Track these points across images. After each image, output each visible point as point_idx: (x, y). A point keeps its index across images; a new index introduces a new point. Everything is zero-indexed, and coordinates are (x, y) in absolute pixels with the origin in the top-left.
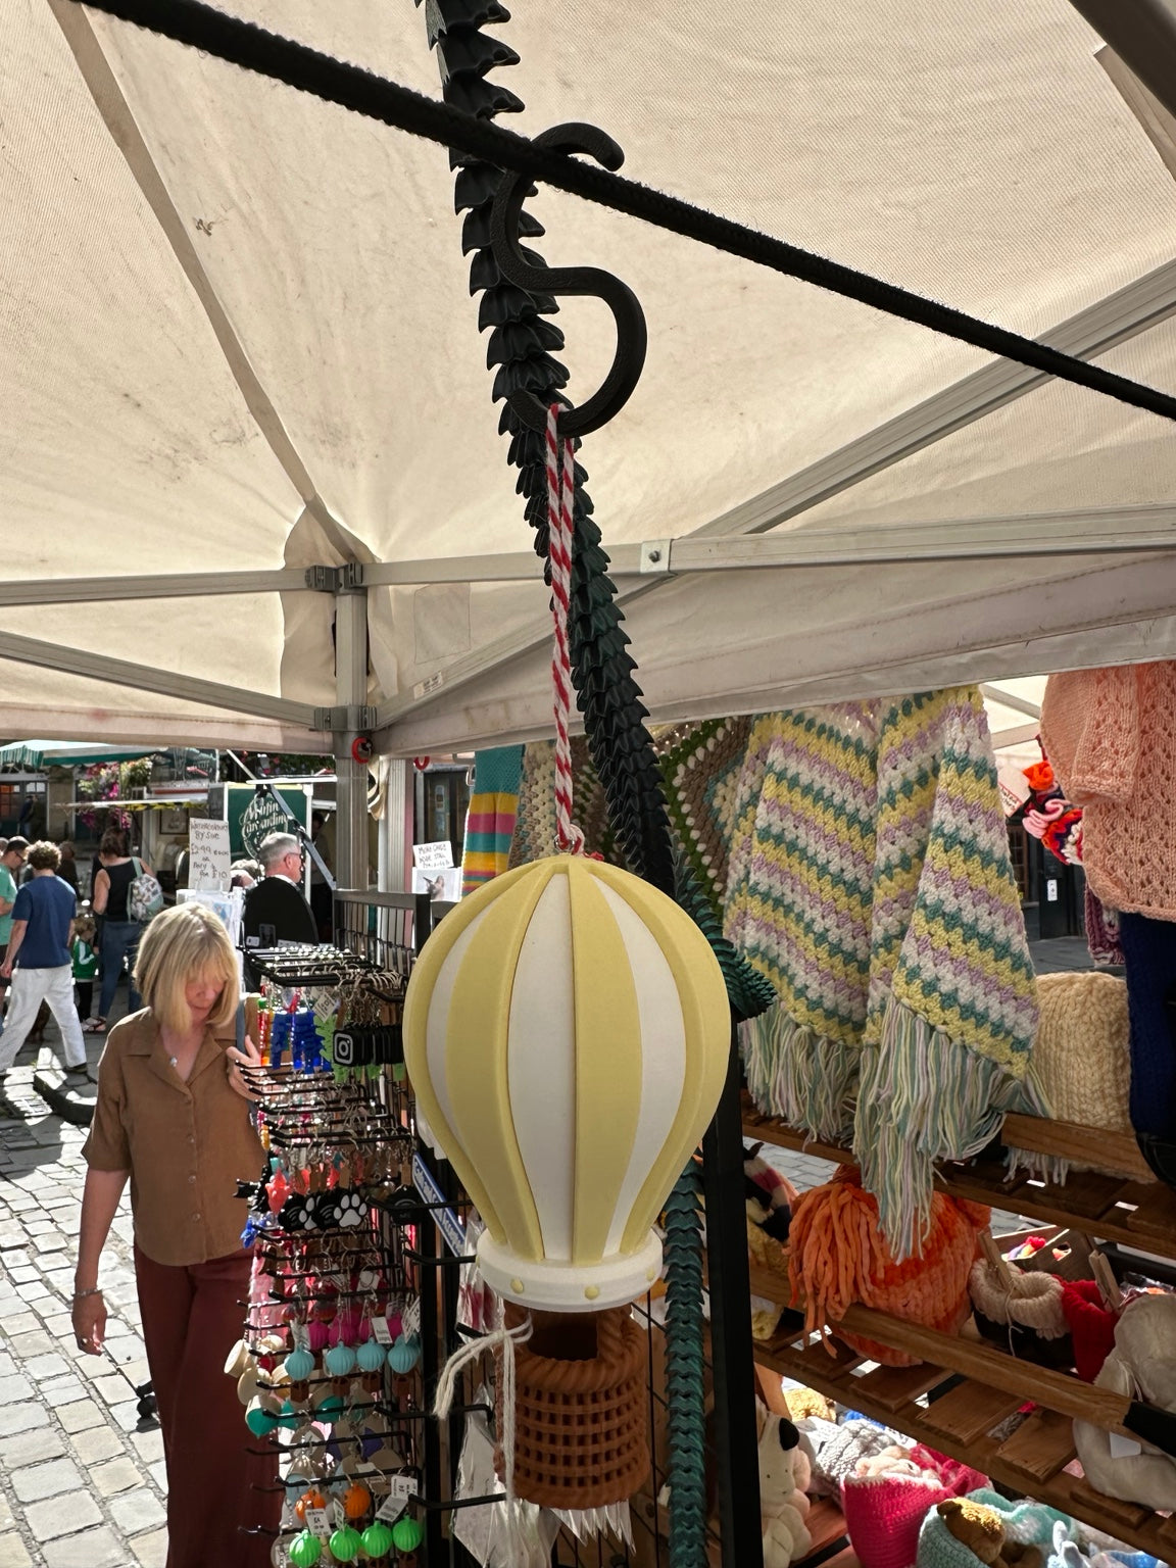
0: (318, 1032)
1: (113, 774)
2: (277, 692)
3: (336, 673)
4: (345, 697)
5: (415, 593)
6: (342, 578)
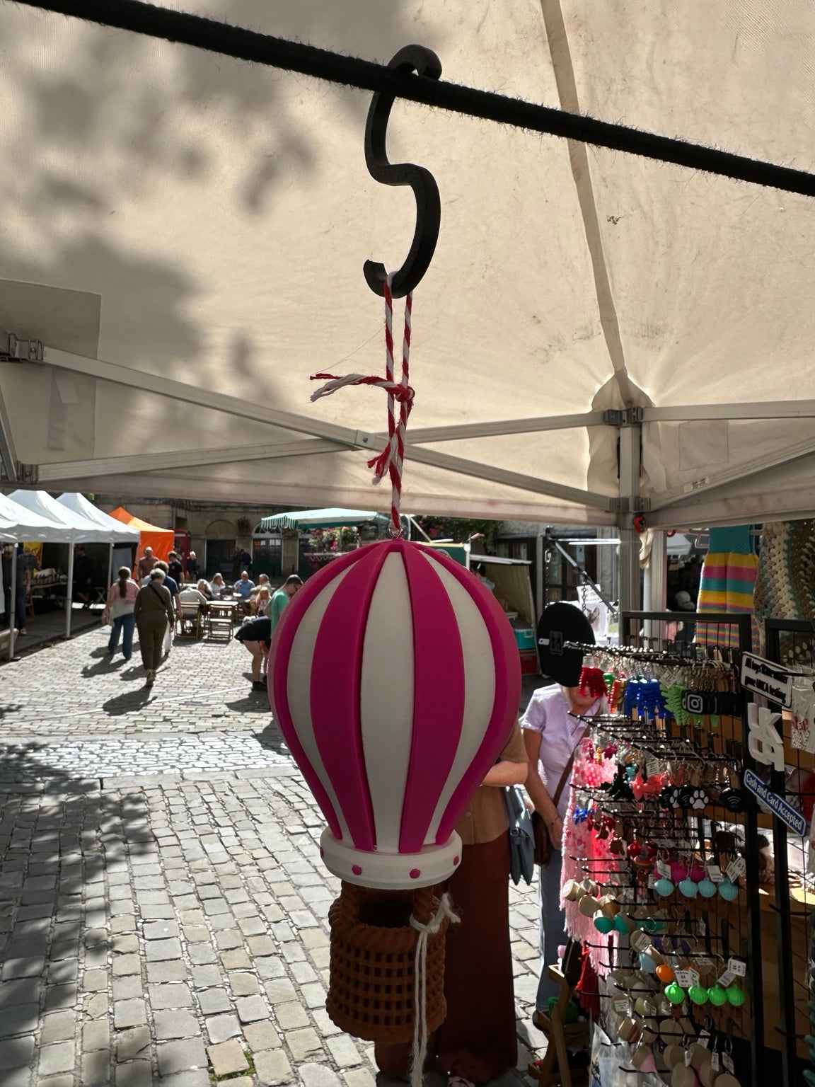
0: (663, 694)
1: (331, 535)
2: (585, 488)
3: (619, 477)
4: (627, 491)
5: (680, 426)
6: (625, 416)
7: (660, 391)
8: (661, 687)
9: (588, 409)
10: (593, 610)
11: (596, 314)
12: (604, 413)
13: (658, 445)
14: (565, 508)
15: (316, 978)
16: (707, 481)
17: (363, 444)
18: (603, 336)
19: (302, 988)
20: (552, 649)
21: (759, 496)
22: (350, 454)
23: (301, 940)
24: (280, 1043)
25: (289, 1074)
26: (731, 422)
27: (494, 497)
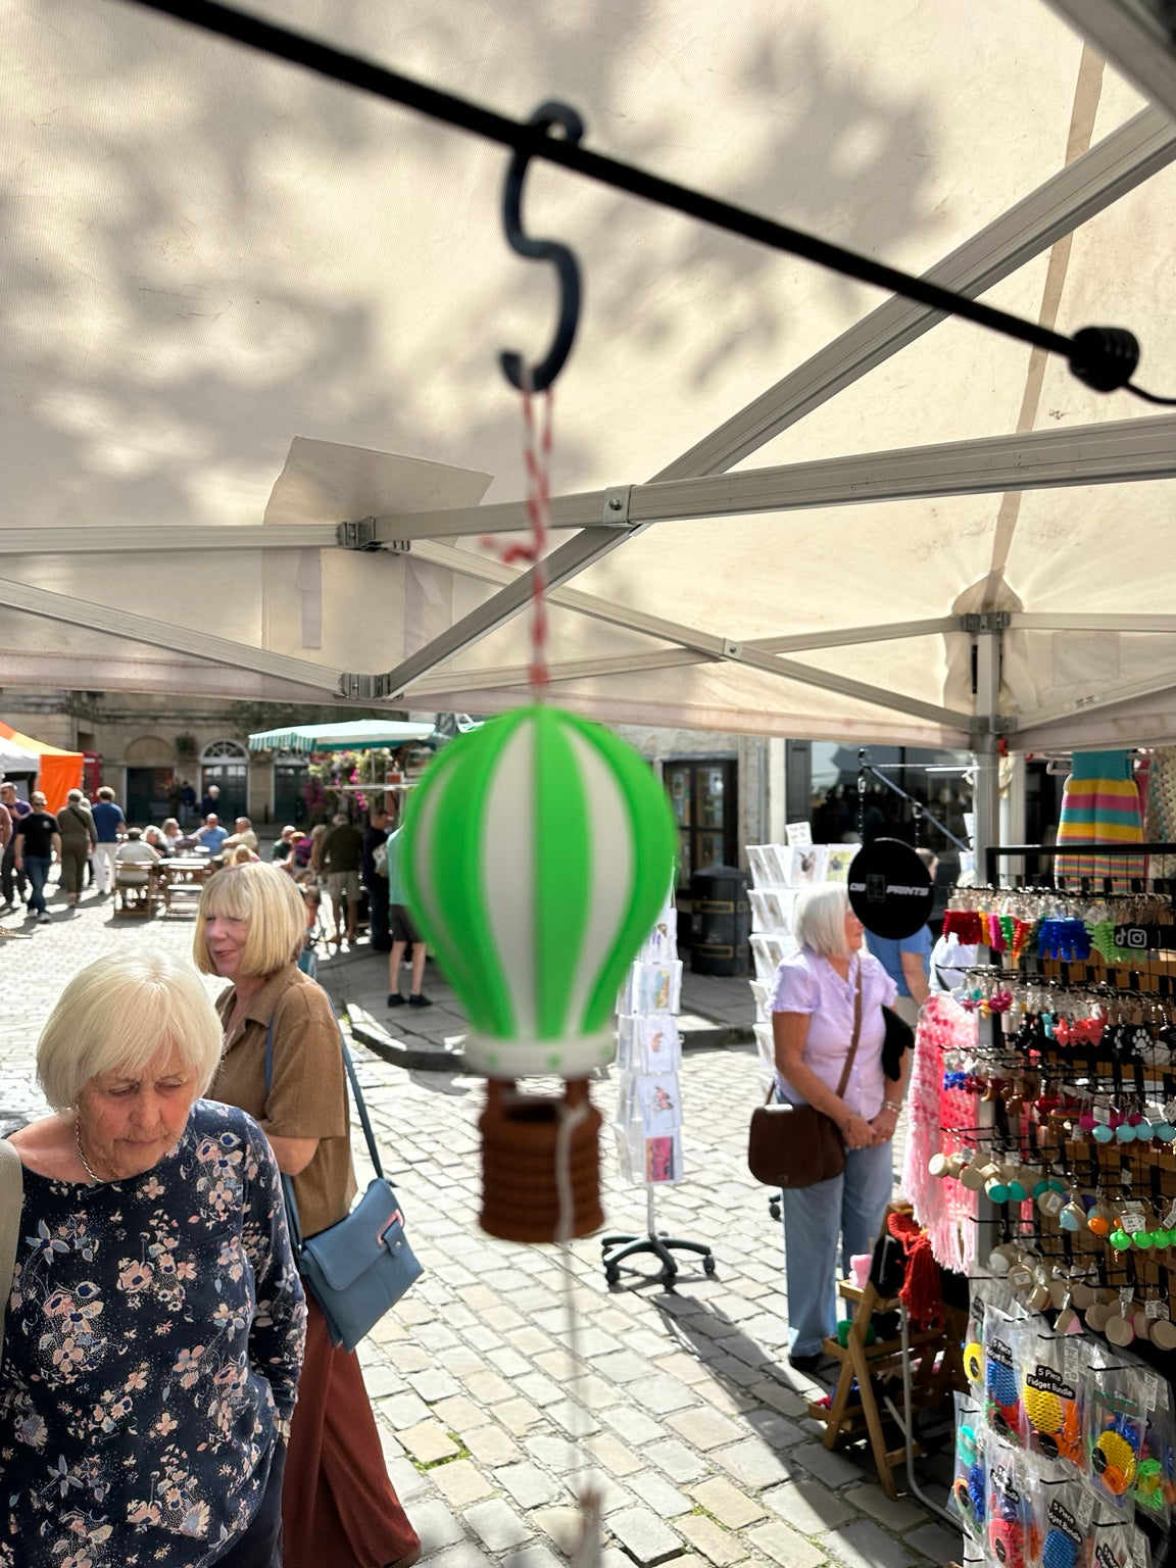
0: (1088, 932)
2: (940, 703)
3: (975, 691)
4: (985, 709)
5: (1053, 636)
6: (984, 622)
7: (1035, 593)
8: (1086, 925)
9: (946, 612)
11: (997, 509)
12: (962, 618)
13: (1023, 655)
14: (920, 728)
15: (502, 1343)
16: (1096, 699)
17: (731, 655)
18: (992, 535)
19: (488, 1355)
20: (869, 896)
21: (1160, 716)
22: (710, 666)
23: (462, 1300)
24: (489, 1420)
25: (514, 1451)
26: (1123, 634)
27: (851, 717)
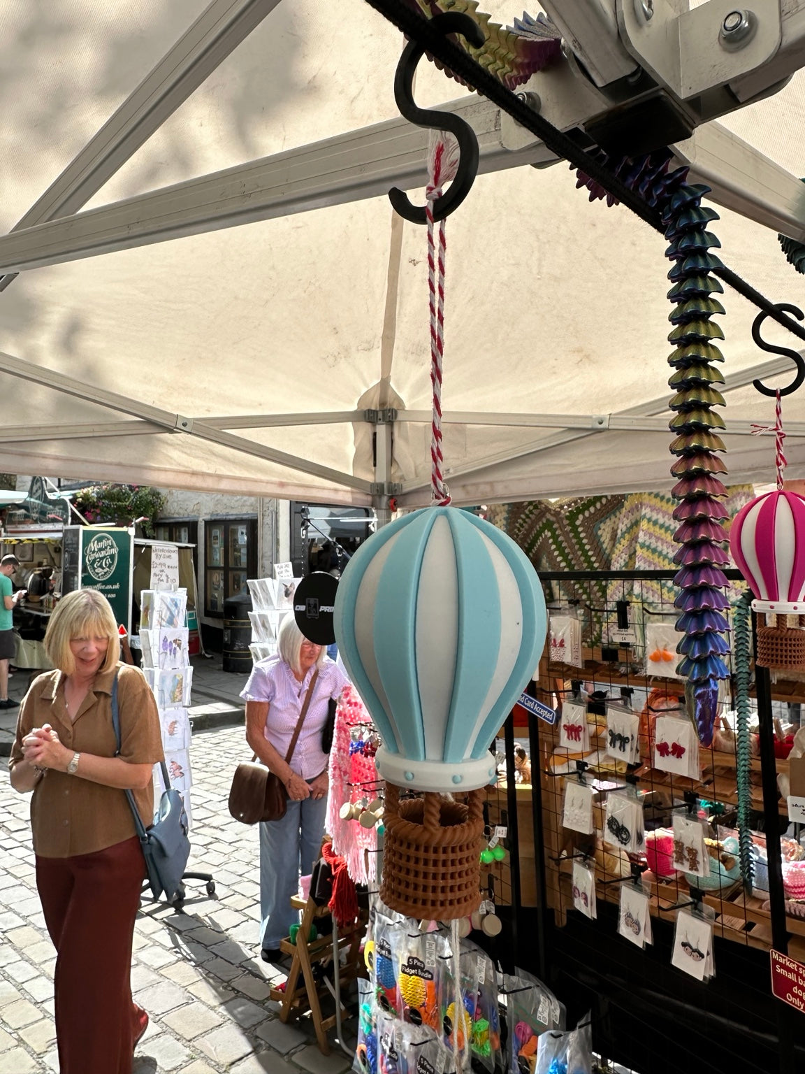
2: (350, 472)
3: (375, 465)
4: (382, 478)
5: (425, 427)
6: (380, 415)
7: (412, 396)
9: (353, 407)
10: (289, 585)
11: (380, 332)
12: (365, 412)
13: (406, 440)
15: (38, 973)
16: (451, 471)
17: (183, 428)
18: (380, 350)
19: (24, 986)
20: (308, 614)
21: (491, 484)
22: (167, 435)
23: (11, 942)
24: (16, 1043)
25: (33, 1067)
26: (469, 426)
27: (284, 480)
